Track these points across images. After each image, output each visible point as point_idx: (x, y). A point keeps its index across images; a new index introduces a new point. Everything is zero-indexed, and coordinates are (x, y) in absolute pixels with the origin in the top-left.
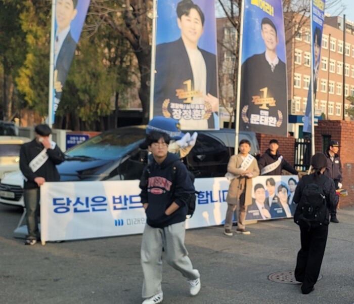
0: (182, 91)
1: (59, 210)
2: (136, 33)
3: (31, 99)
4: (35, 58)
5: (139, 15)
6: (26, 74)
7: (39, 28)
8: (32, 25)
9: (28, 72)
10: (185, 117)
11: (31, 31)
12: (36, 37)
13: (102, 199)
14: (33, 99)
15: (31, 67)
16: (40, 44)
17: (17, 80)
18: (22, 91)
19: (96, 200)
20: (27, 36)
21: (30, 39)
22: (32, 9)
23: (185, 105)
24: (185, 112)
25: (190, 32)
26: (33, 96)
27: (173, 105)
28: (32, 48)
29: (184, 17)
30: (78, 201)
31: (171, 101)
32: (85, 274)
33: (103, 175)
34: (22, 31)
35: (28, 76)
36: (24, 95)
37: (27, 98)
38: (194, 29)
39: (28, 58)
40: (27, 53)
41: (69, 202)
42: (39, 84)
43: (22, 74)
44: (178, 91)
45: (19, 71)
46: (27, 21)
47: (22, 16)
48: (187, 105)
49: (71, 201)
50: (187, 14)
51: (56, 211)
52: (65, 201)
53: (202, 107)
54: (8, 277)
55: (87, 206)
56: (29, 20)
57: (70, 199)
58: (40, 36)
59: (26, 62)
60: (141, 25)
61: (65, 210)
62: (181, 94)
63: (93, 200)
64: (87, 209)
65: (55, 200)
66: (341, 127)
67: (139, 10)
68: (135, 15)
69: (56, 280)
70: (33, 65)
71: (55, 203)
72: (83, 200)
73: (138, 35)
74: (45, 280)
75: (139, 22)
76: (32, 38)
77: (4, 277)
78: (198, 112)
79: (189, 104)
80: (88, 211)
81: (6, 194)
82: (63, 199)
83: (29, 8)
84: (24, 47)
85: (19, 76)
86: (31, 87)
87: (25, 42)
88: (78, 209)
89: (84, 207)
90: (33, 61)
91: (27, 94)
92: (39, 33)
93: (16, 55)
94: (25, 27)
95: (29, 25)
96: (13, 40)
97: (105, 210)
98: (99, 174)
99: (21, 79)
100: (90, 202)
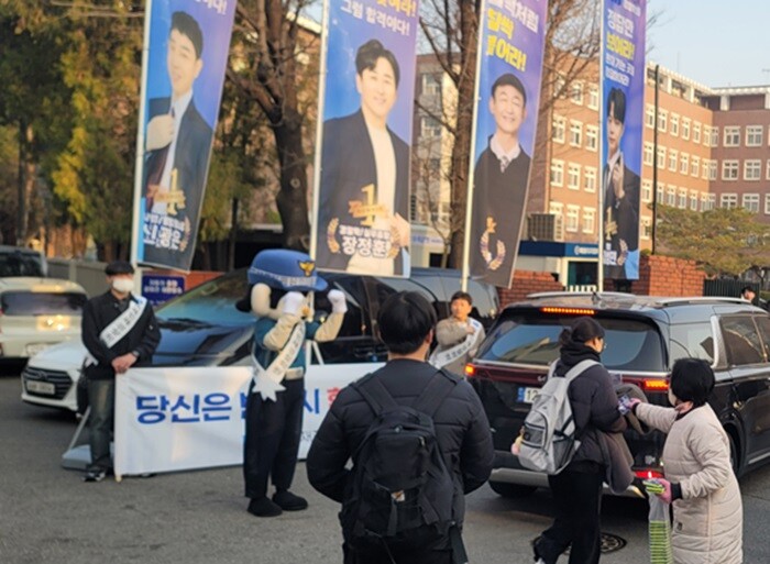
0: (359, 203)
1: (147, 418)
2: (277, 92)
3: (79, 210)
4: (88, 135)
5: (282, 61)
6: (71, 165)
7: (97, 81)
8: (83, 76)
9: (75, 161)
10: (361, 251)
11: (81, 87)
12: (90, 97)
13: (222, 399)
14: (83, 210)
15: (80, 152)
16: (98, 109)
17: (54, 175)
18: (64, 196)
19: (213, 399)
20: (75, 95)
21: (79, 101)
22: (83, 45)
23: (362, 230)
24: (362, 240)
25: (375, 98)
26: (83, 205)
27: (344, 230)
28: (84, 117)
29: (366, 72)
30: (181, 401)
31: (341, 223)
32: (204, 537)
33: (223, 355)
34: (66, 86)
35: (75, 169)
36: (67, 203)
37: (71, 209)
38: (382, 94)
39: (75, 136)
40: (74, 126)
41: (164, 402)
42: (95, 184)
43: (65, 166)
44: (352, 204)
45: (59, 159)
46: (74, 68)
47: (66, 59)
48: (366, 231)
49: (168, 403)
50: (372, 67)
51: (141, 419)
52: (158, 402)
53: (386, 236)
54: (67, 540)
55: (196, 412)
56: (78, 67)
57: (167, 399)
58: (99, 95)
59: (72, 143)
60: (284, 77)
61: (156, 417)
62: (356, 209)
63: (207, 400)
64: (196, 416)
65: (140, 400)
66: (649, 267)
67: (281, 51)
68: (275, 61)
69: (155, 547)
70: (84, 148)
71: (140, 406)
72: (189, 401)
73: (280, 96)
74: (134, 546)
75: (281, 74)
76: (84, 99)
77: (60, 540)
78: (381, 243)
79: (368, 227)
80: (197, 420)
81: (39, 387)
82: (154, 398)
83: (79, 44)
84: (67, 115)
85: (59, 169)
86: (79, 188)
87: (70, 106)
88: (180, 417)
89: (190, 414)
90: (84, 141)
91: (72, 202)
92: (96, 90)
93: (53, 129)
94: (69, 79)
95: (77, 76)
96: (46, 101)
97: (227, 418)
98: (217, 353)
99: (62, 173)
100: (202, 404)
